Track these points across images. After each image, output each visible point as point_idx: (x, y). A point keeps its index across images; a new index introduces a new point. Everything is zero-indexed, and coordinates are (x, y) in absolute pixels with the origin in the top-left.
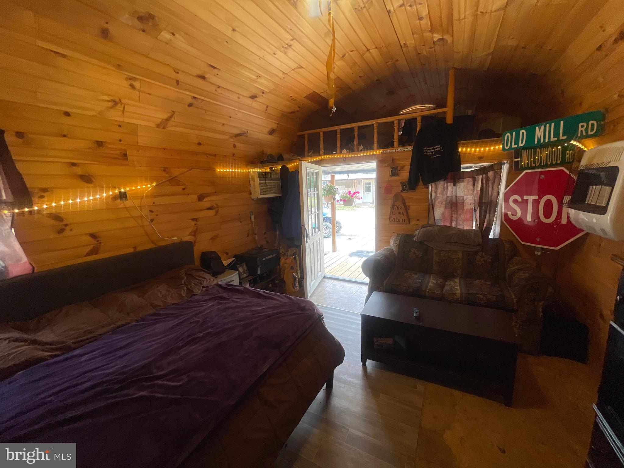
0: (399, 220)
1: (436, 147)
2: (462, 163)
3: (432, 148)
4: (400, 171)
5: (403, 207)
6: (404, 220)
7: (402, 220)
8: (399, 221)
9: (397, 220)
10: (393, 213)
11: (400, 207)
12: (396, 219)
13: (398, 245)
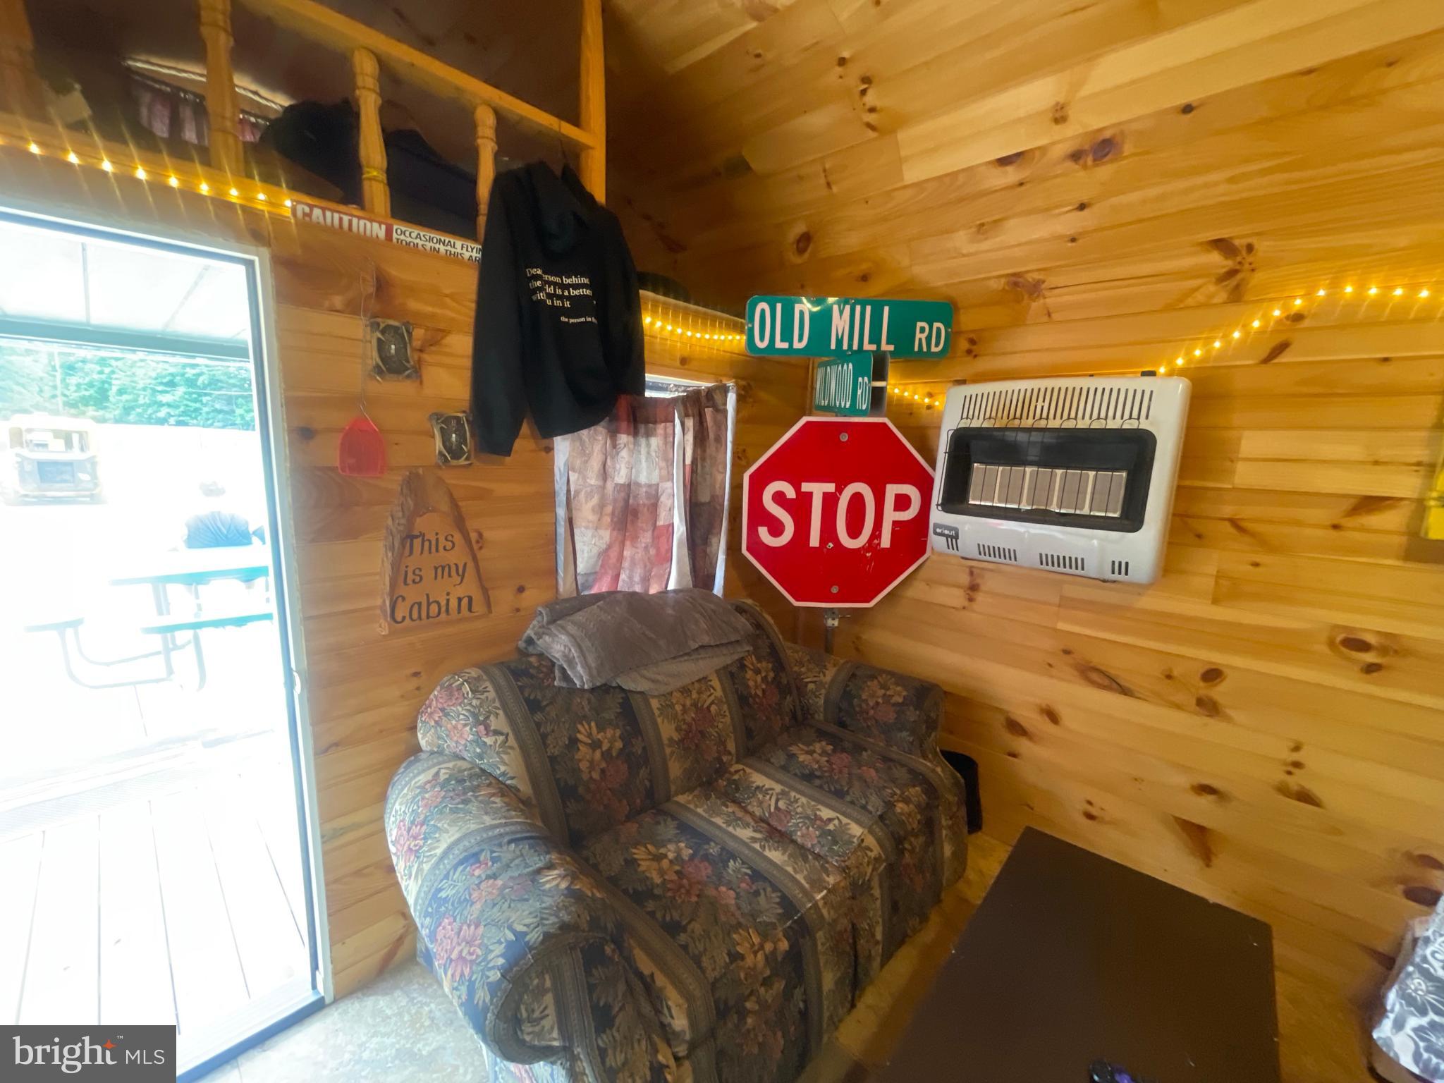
0: (443, 603)
1: (574, 280)
2: (647, 367)
3: (557, 280)
4: (425, 356)
5: (458, 537)
6: (465, 601)
7: (460, 600)
8: (443, 609)
9: (434, 608)
10: (410, 576)
11: (442, 539)
12: (429, 604)
13: (511, 737)
